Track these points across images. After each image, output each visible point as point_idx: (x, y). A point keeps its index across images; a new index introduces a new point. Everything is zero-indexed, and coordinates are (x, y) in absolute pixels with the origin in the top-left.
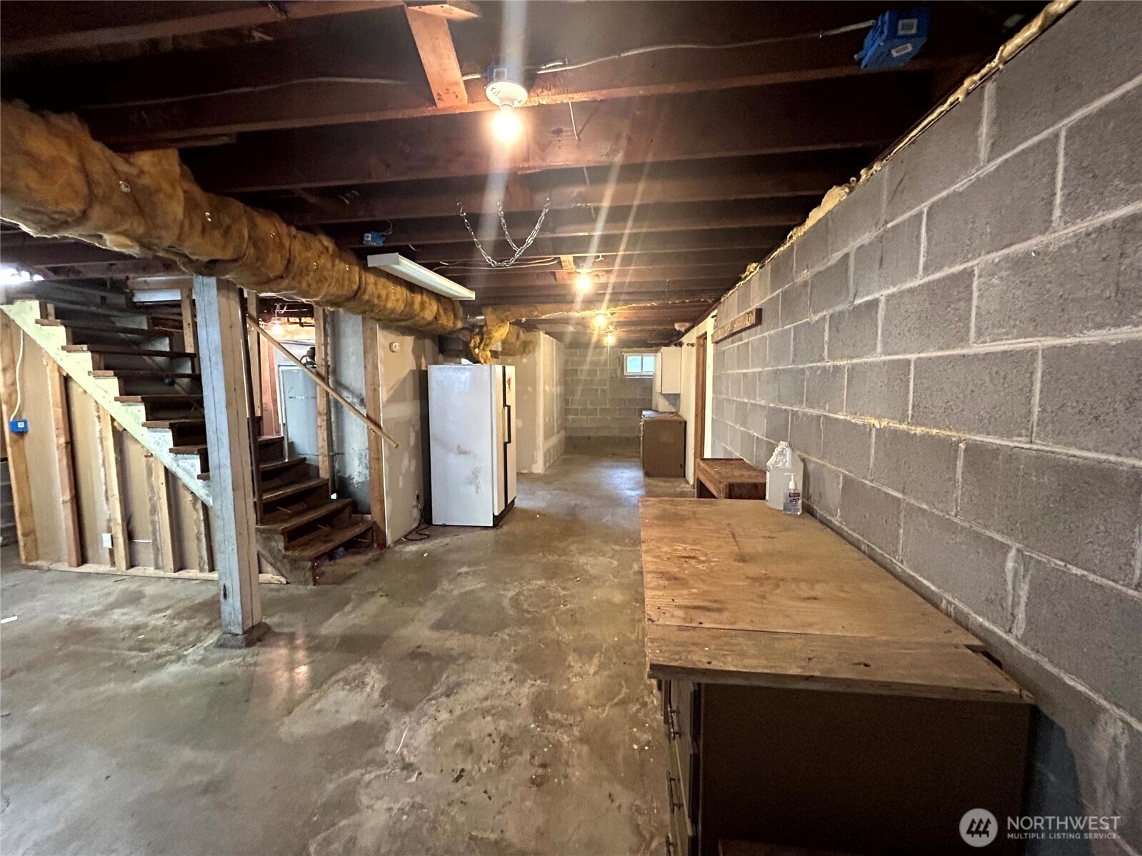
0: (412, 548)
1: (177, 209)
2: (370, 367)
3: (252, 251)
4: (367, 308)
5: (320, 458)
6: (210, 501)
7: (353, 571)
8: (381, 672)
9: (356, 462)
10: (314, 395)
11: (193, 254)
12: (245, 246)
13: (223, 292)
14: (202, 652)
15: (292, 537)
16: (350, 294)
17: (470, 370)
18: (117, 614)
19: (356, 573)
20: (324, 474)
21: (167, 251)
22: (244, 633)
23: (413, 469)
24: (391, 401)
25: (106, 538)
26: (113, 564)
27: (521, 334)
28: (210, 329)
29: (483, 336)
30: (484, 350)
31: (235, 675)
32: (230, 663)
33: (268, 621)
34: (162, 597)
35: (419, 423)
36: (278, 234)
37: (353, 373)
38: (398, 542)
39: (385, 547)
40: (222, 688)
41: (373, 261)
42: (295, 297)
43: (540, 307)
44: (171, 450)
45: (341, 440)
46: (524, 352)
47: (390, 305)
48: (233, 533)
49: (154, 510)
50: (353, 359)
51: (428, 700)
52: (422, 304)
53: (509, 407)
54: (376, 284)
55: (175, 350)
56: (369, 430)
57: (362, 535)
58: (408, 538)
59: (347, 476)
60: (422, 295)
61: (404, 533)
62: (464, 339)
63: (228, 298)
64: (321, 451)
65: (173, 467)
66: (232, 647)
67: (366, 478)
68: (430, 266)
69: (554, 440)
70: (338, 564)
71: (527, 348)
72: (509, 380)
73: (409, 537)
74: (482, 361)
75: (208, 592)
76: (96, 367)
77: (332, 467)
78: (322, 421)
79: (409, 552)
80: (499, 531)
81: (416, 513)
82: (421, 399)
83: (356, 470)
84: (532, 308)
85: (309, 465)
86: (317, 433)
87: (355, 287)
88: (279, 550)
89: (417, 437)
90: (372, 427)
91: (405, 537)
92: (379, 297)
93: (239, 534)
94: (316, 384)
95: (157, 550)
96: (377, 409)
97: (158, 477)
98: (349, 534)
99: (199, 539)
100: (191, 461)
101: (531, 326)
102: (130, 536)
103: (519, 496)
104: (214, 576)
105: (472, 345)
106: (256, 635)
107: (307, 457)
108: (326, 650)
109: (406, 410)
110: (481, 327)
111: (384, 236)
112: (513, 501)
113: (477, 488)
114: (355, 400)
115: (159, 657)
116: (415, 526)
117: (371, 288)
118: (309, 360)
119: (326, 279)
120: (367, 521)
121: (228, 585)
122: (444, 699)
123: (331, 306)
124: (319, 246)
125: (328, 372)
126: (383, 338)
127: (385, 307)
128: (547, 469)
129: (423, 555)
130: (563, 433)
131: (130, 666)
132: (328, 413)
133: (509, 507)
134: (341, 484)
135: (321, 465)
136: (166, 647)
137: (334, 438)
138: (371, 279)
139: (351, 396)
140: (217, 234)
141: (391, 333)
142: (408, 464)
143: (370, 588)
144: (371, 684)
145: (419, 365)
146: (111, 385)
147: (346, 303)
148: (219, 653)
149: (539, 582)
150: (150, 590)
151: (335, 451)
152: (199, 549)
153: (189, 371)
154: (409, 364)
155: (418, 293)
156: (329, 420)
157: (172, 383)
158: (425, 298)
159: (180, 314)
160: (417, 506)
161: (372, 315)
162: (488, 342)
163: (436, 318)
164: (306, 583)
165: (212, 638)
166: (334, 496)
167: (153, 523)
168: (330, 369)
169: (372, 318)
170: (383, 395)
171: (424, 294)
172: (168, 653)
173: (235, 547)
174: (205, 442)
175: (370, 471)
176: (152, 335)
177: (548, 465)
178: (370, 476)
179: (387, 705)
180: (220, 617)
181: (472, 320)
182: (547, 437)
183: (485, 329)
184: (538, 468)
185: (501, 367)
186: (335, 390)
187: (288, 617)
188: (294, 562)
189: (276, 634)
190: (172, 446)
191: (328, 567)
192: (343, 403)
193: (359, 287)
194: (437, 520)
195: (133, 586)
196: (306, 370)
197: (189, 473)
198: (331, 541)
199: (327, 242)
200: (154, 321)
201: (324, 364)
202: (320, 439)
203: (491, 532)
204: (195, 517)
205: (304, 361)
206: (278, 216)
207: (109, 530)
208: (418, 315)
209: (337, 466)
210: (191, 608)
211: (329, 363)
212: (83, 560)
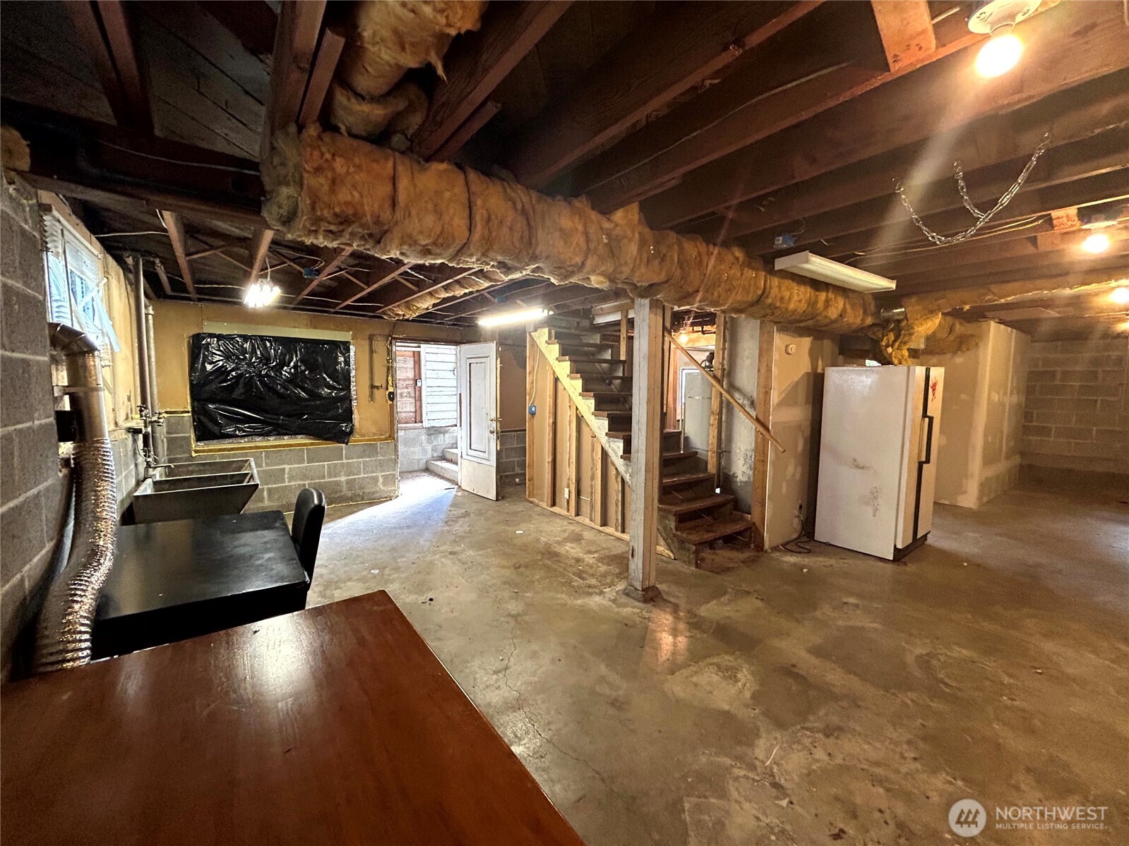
0: (791, 559)
1: (633, 249)
2: (763, 371)
3: (679, 271)
4: (768, 311)
5: (710, 453)
6: (627, 478)
7: (731, 565)
8: (753, 673)
9: (741, 462)
10: (709, 396)
11: (639, 282)
12: (674, 269)
13: (654, 309)
14: (615, 594)
15: (682, 519)
16: (755, 298)
17: (877, 372)
18: (568, 546)
19: (733, 568)
20: (712, 468)
21: (623, 282)
22: (643, 590)
23: (798, 476)
24: (780, 404)
25: (566, 493)
26: (568, 510)
27: (958, 326)
28: (642, 340)
29: (900, 331)
30: (899, 348)
31: (634, 622)
32: (632, 609)
33: (658, 586)
34: (592, 542)
35: (809, 429)
36: (699, 253)
37: (747, 377)
38: (775, 549)
39: (762, 550)
40: (625, 628)
41: (780, 264)
42: (706, 308)
43: (994, 288)
44: (607, 434)
45: (730, 439)
46: (959, 349)
47: (792, 306)
48: (642, 506)
49: (593, 478)
50: (747, 362)
51: (803, 728)
52: (827, 301)
53: (931, 419)
54: (780, 287)
55: (614, 358)
56: (757, 432)
57: (740, 533)
58: (786, 547)
59: (732, 473)
60: (827, 292)
61: (782, 541)
62: (874, 337)
63: (656, 314)
64: (710, 447)
65: (607, 447)
66: (633, 598)
67: (749, 478)
68: (841, 260)
69: (1001, 467)
70: (717, 554)
71: (964, 344)
72: (935, 385)
73: (789, 547)
74: (896, 362)
75: (619, 549)
76: (572, 372)
77: (719, 463)
78: (713, 420)
79: (786, 562)
80: (901, 568)
81: (796, 523)
82: (814, 404)
83: (741, 469)
84: (982, 291)
85: (699, 459)
86: (708, 430)
87: (759, 292)
88: (671, 529)
89: (805, 443)
90: (761, 429)
91: (784, 545)
92: (782, 299)
93: (646, 508)
94: (712, 386)
95: (592, 507)
96: (767, 412)
97: (597, 453)
98: (729, 529)
99: (617, 505)
100: (618, 444)
101: (979, 315)
102: (578, 493)
103: (933, 532)
104: (625, 537)
105: (884, 343)
106: (651, 596)
107: (699, 451)
108: (704, 632)
109: (797, 414)
110: (899, 321)
111: (794, 236)
112: (926, 535)
113: (876, 510)
114: (745, 402)
115: (589, 586)
116: (795, 536)
117: (775, 291)
118: (707, 364)
119: (734, 288)
120: (747, 521)
121: (635, 548)
122: (820, 736)
123: (735, 313)
124: (731, 258)
125: (723, 375)
126: (779, 340)
127: (787, 309)
128: (982, 505)
129: (802, 570)
130: (1017, 460)
131: (573, 587)
132: (720, 413)
133: (918, 543)
134: (726, 480)
135: (710, 461)
136: (593, 581)
137: (723, 437)
138: (775, 281)
139: (742, 398)
140: (656, 263)
141: (787, 335)
142: (793, 470)
143: (745, 587)
144: (744, 680)
145: (814, 367)
146: (578, 384)
147: (750, 309)
148: (624, 599)
149: (964, 652)
150: (587, 535)
151: (724, 449)
152: (616, 512)
153: (621, 375)
154: (805, 366)
155: (822, 291)
156: (720, 419)
157: (610, 384)
158: (831, 295)
159: (620, 331)
160: (799, 517)
161: (771, 318)
162: (906, 339)
163: (841, 316)
164: (690, 563)
165: (621, 586)
166: (718, 491)
167: (592, 486)
168: (725, 372)
169: (771, 321)
170: (775, 397)
171: (831, 291)
172: (595, 587)
173: (643, 518)
174: (630, 430)
175: (754, 472)
176: (601, 348)
177: (985, 500)
178: (754, 477)
179: (757, 711)
180: (628, 571)
181: (886, 314)
182: (988, 460)
183: (904, 324)
184: (969, 499)
185: (924, 369)
186: (728, 392)
187: (674, 589)
188: (682, 542)
189: (666, 601)
190: (607, 431)
191: (707, 554)
192: (735, 404)
193: (763, 293)
194: (820, 535)
195: (578, 529)
196: (704, 372)
197: (615, 453)
198: (712, 532)
199: (738, 253)
200: (604, 337)
201: (720, 367)
202: (711, 437)
203: (890, 566)
204: (616, 488)
205: (703, 365)
206: (701, 238)
207: (568, 487)
208: (820, 314)
209: (723, 463)
210: (608, 557)
211: (725, 367)
212: (554, 504)
